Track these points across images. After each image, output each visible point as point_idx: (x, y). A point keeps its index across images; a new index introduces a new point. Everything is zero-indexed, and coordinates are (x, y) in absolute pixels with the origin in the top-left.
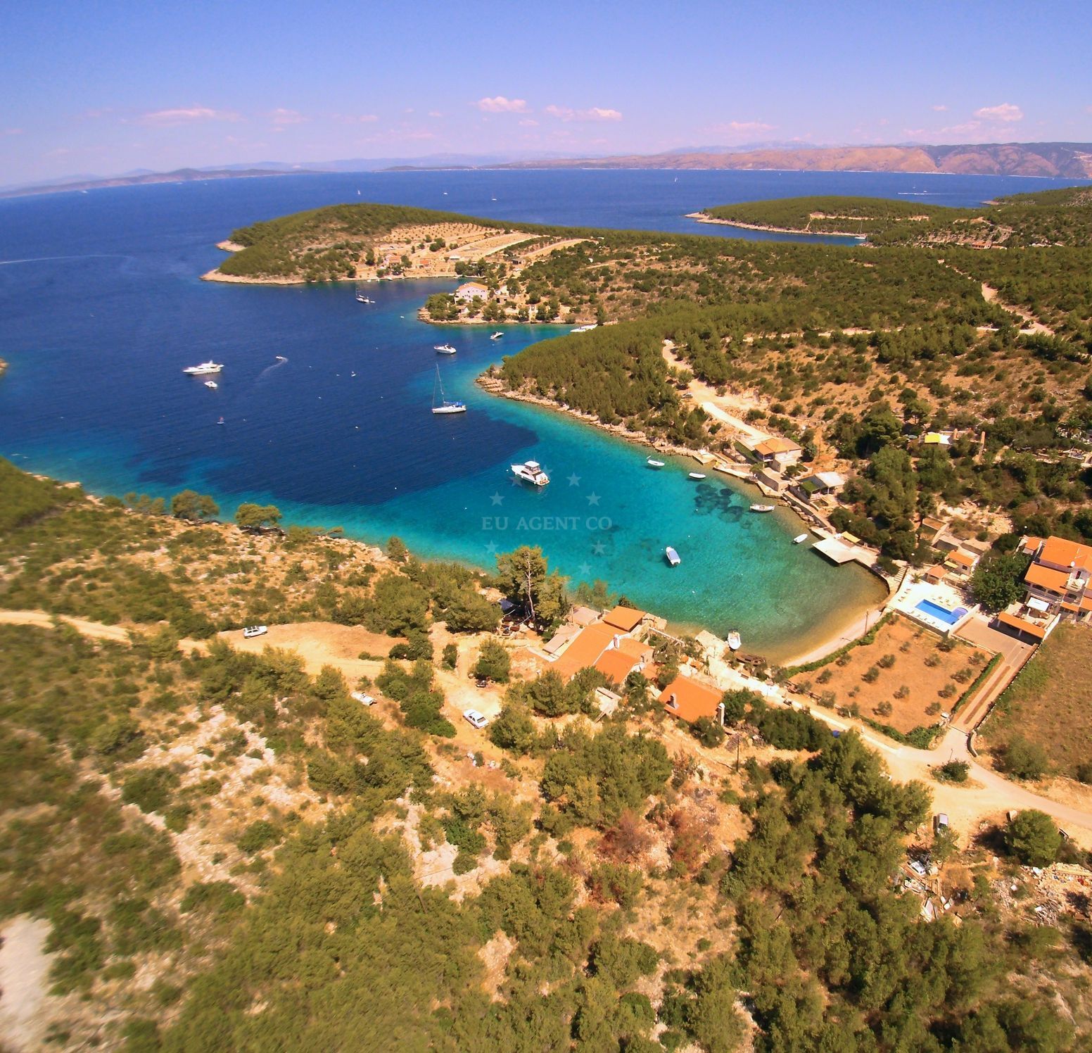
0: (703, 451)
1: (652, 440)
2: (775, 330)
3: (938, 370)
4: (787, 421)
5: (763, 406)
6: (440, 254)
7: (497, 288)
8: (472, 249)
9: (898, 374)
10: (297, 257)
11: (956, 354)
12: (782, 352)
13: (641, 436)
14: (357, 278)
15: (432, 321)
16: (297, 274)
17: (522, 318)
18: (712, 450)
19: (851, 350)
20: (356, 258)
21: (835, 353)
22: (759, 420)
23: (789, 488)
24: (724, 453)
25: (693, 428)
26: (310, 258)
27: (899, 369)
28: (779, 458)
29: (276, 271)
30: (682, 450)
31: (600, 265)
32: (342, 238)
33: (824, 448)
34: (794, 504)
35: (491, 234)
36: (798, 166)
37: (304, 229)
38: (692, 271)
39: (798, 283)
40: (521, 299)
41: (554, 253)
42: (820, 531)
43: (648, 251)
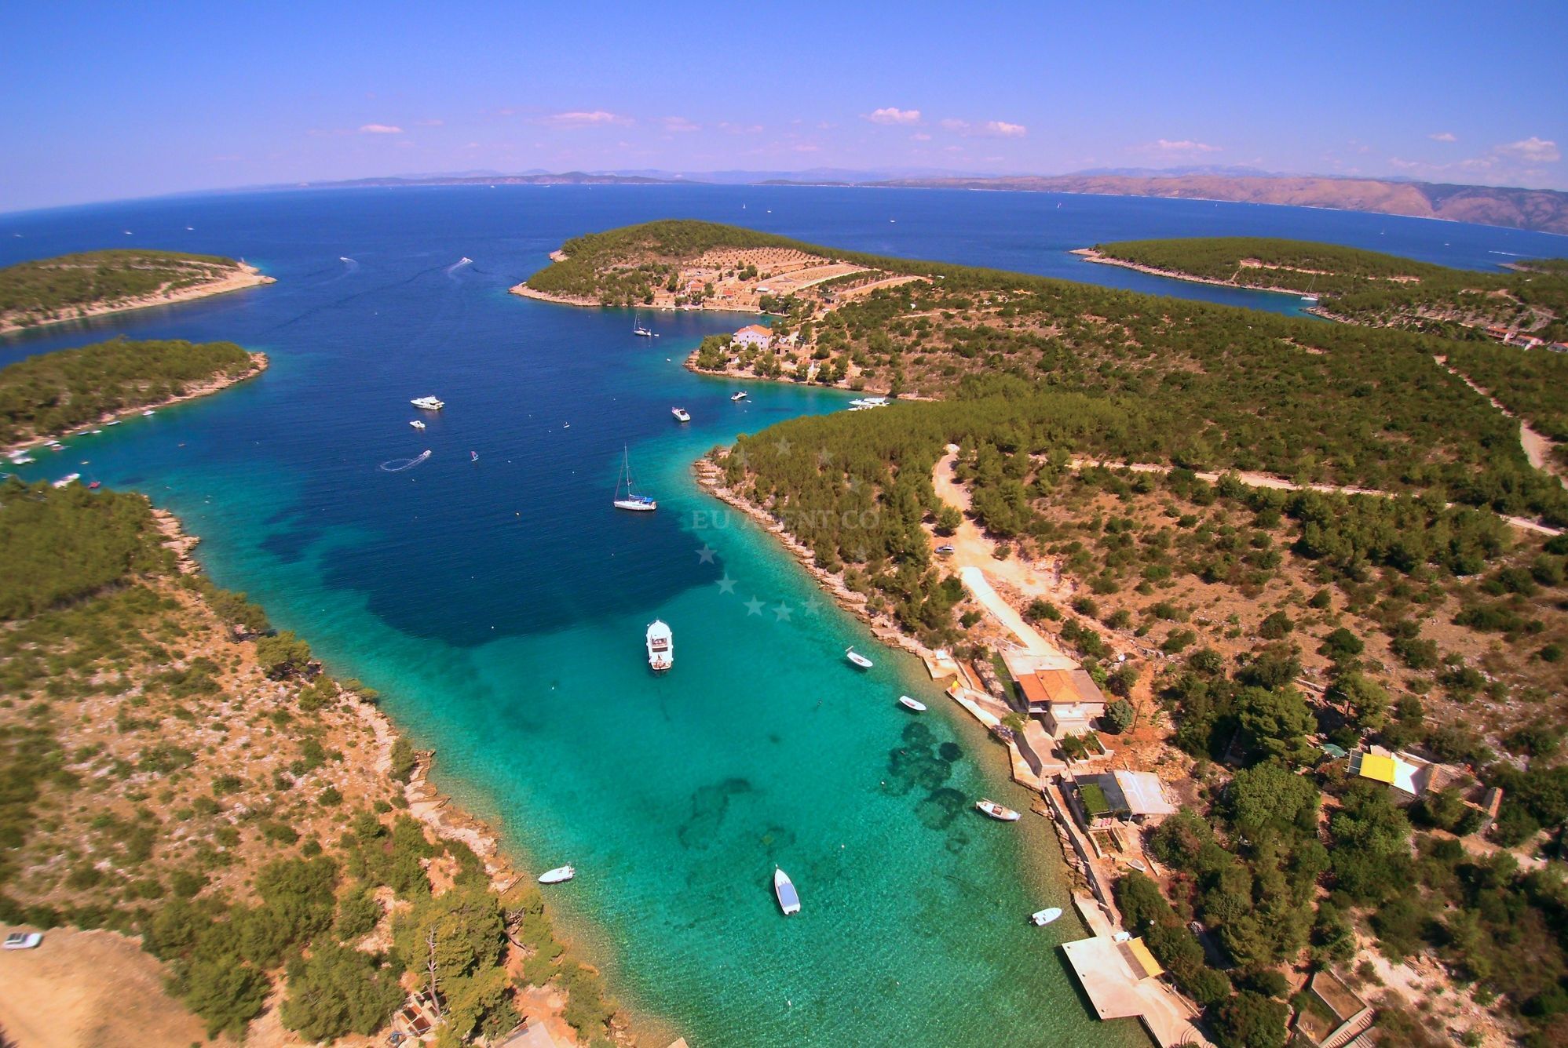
0: (941, 654)
1: (872, 611)
2: (1124, 455)
3: (1415, 600)
4: (1095, 636)
5: (1061, 594)
6: (748, 286)
7: (786, 333)
8: (787, 280)
9: (1331, 588)
10: (601, 277)
11: (1459, 570)
12: (1122, 498)
13: (860, 601)
14: (654, 305)
15: (697, 368)
16: (595, 295)
17: (799, 377)
18: (956, 655)
19: (1249, 516)
20: (658, 282)
21: (1218, 517)
22: (1047, 622)
23: (1058, 780)
24: (974, 667)
25: (934, 612)
26: (613, 278)
27: (1335, 578)
28: (1058, 712)
29: (575, 291)
30: (911, 643)
31: (921, 314)
32: (651, 258)
33: (1149, 708)
34: (1059, 819)
35: (813, 263)
36: (1239, 197)
37: (617, 245)
38: (1040, 333)
39: (1193, 367)
40: (805, 353)
41: (875, 292)
42: (1089, 909)
43: (990, 300)
